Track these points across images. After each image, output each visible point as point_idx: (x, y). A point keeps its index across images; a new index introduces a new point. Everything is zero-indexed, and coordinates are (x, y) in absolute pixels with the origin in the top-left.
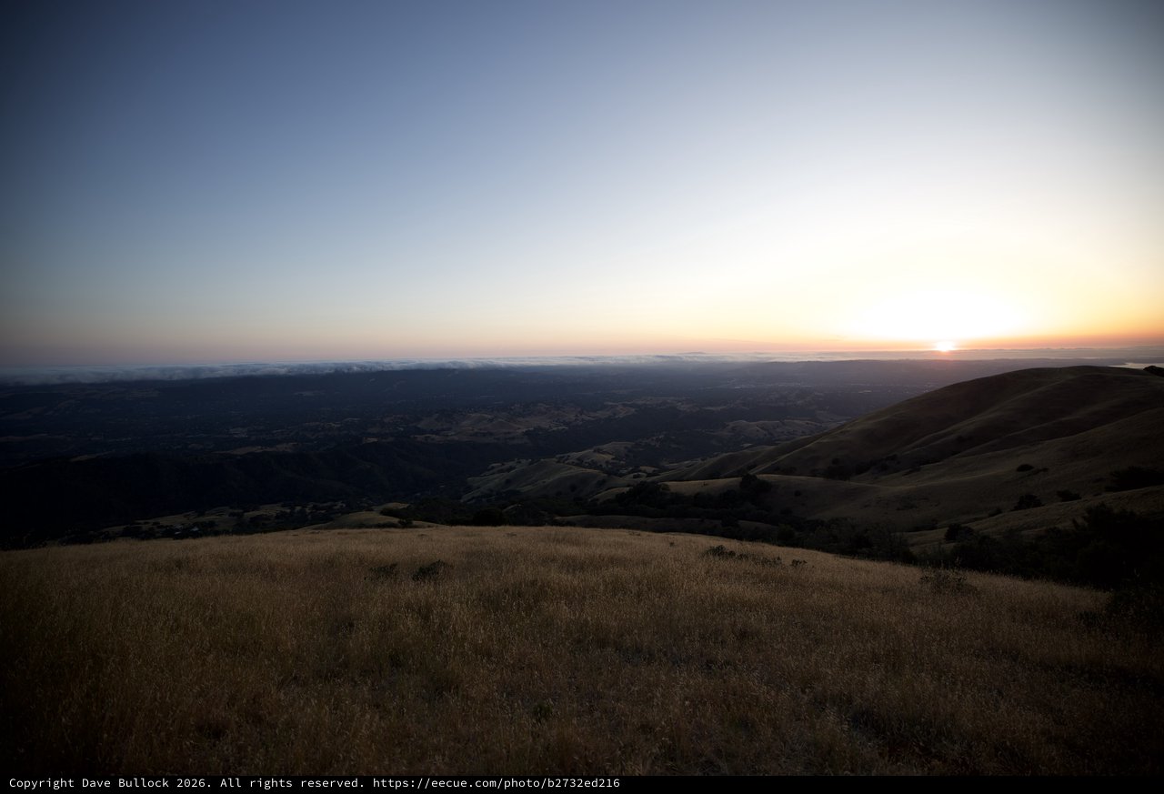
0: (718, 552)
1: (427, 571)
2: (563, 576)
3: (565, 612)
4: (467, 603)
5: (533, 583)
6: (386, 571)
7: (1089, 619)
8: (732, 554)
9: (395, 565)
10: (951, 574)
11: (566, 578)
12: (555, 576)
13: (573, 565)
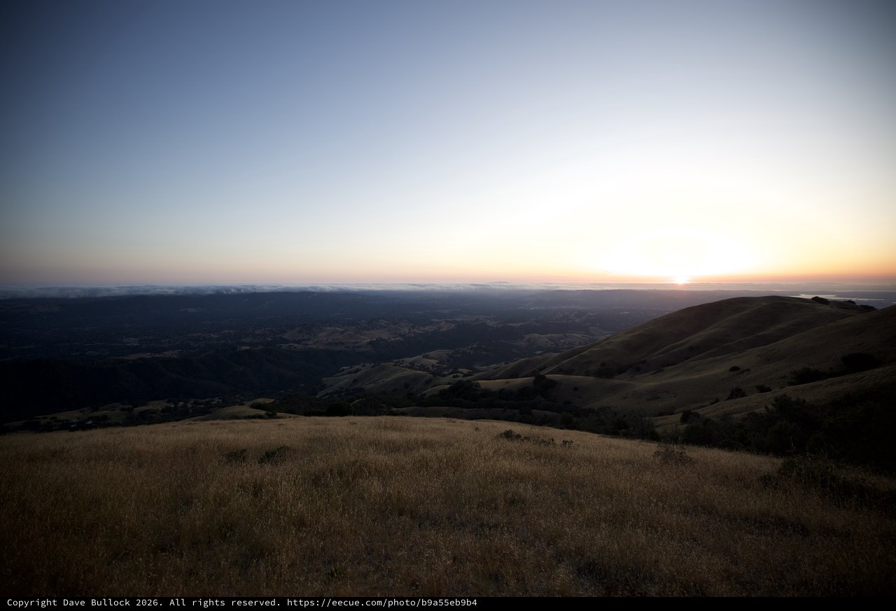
0: (508, 435)
1: (271, 455)
2: (381, 457)
3: (376, 486)
4: (295, 482)
5: (354, 463)
6: (236, 455)
7: (766, 480)
8: (518, 436)
9: (245, 450)
10: (676, 448)
11: (383, 459)
12: (373, 456)
13: (393, 448)
